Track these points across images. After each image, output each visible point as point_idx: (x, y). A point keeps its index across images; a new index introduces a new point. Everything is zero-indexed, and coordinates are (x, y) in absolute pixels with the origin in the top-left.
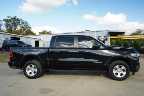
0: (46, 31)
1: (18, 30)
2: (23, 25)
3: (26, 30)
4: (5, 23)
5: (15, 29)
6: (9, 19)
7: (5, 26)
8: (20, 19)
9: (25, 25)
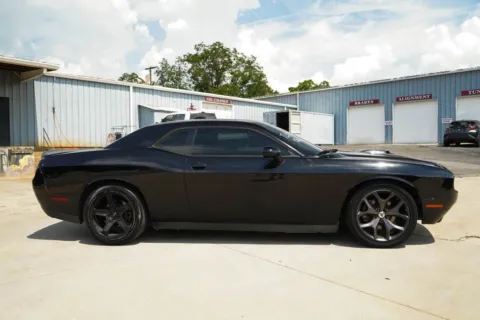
0: (310, 81)
1: (227, 85)
2: (242, 69)
3: (250, 83)
4: (189, 66)
5: (218, 82)
6: (200, 52)
7: (190, 75)
8: (232, 50)
9: (247, 69)
